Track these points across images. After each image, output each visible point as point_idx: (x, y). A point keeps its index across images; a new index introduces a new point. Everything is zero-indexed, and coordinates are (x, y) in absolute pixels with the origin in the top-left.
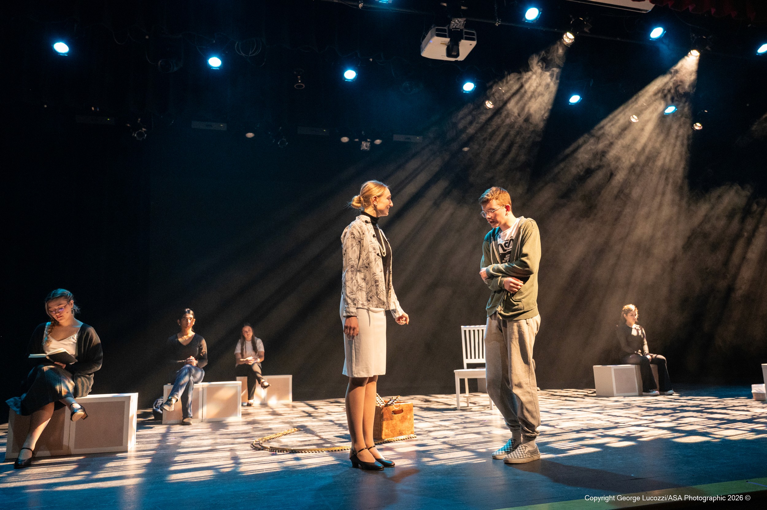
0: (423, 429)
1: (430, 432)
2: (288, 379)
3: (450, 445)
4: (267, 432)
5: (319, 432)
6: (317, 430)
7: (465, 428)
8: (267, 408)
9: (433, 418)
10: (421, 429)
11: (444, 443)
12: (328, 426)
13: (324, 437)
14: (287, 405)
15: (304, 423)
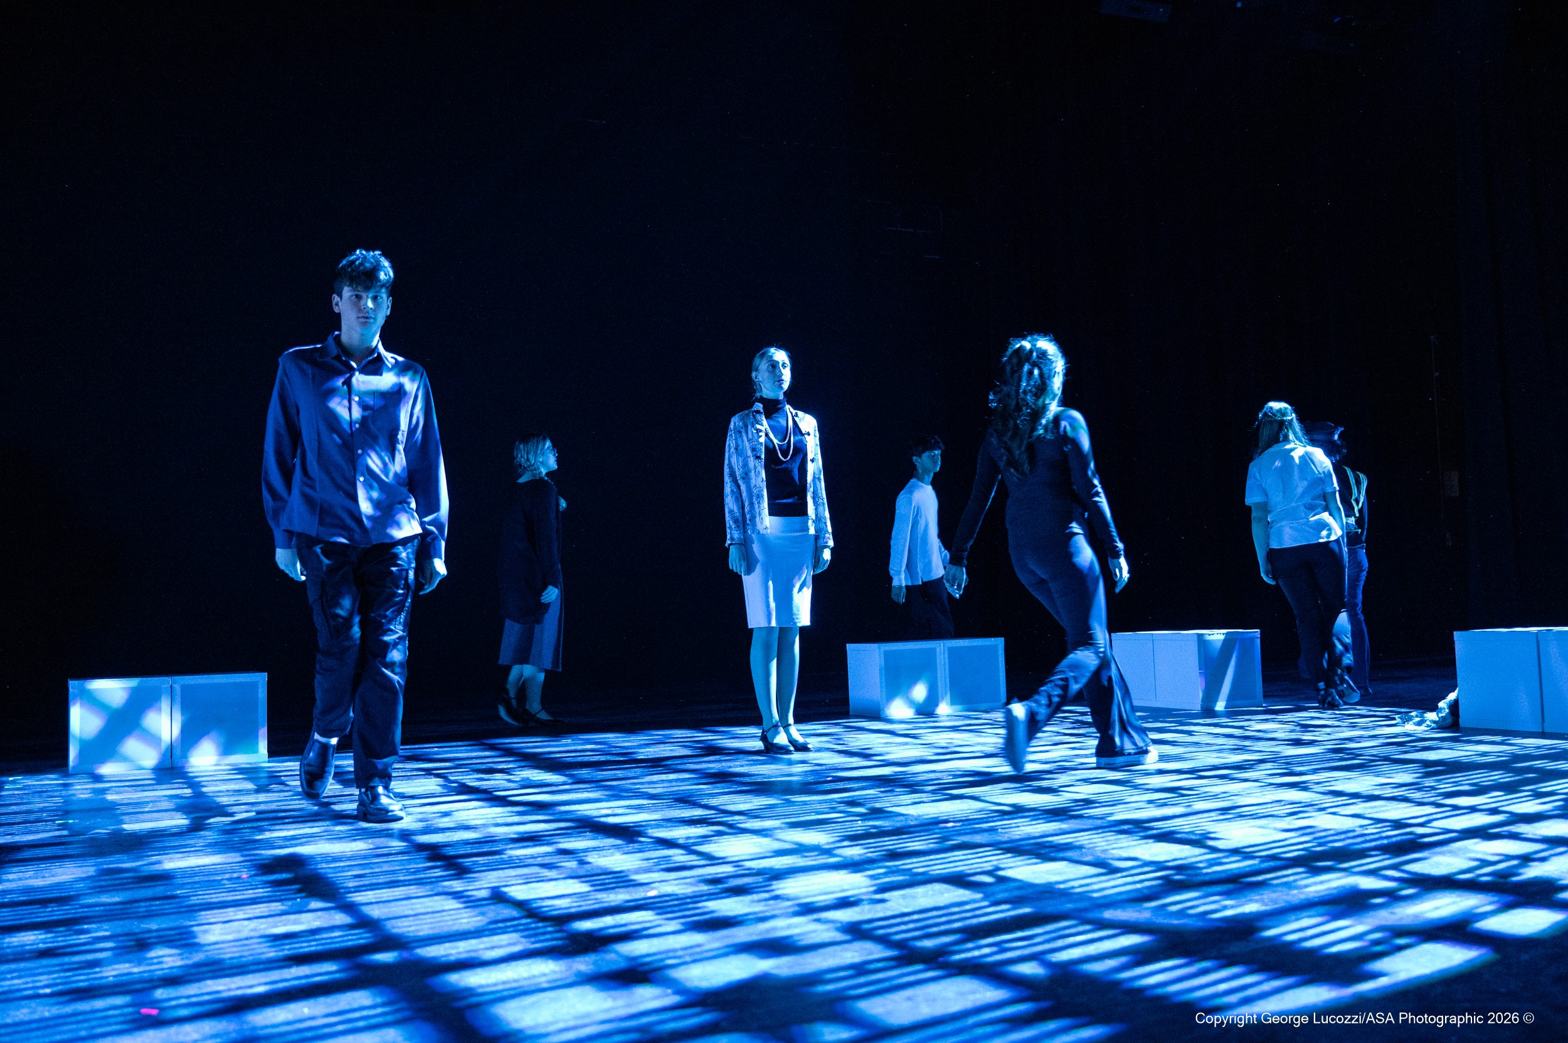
0: (748, 864)
1: (779, 875)
2: (255, 685)
3: (884, 940)
4: (149, 893)
5: (358, 889)
6: (346, 878)
7: (894, 855)
8: (176, 786)
9: (758, 813)
10: (736, 863)
11: (856, 932)
12: (391, 858)
13: (375, 912)
14: (249, 772)
15: (301, 844)
